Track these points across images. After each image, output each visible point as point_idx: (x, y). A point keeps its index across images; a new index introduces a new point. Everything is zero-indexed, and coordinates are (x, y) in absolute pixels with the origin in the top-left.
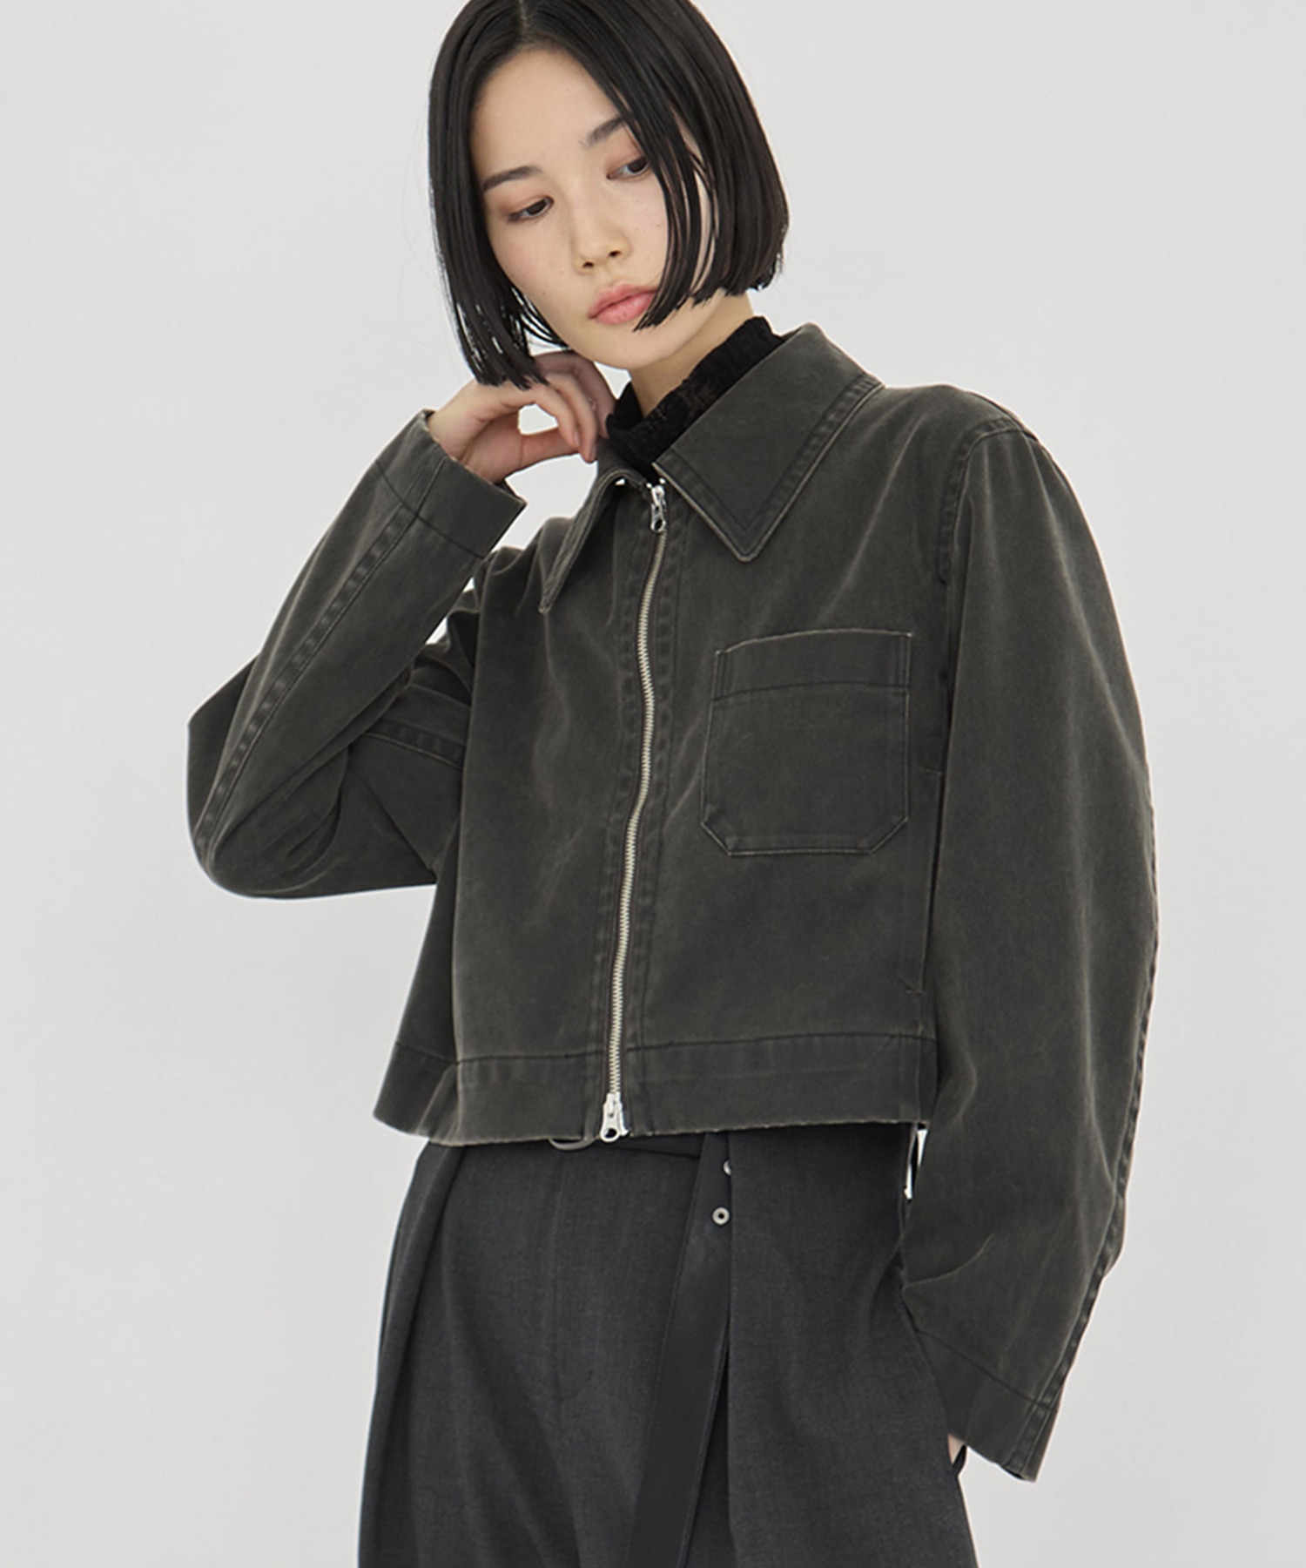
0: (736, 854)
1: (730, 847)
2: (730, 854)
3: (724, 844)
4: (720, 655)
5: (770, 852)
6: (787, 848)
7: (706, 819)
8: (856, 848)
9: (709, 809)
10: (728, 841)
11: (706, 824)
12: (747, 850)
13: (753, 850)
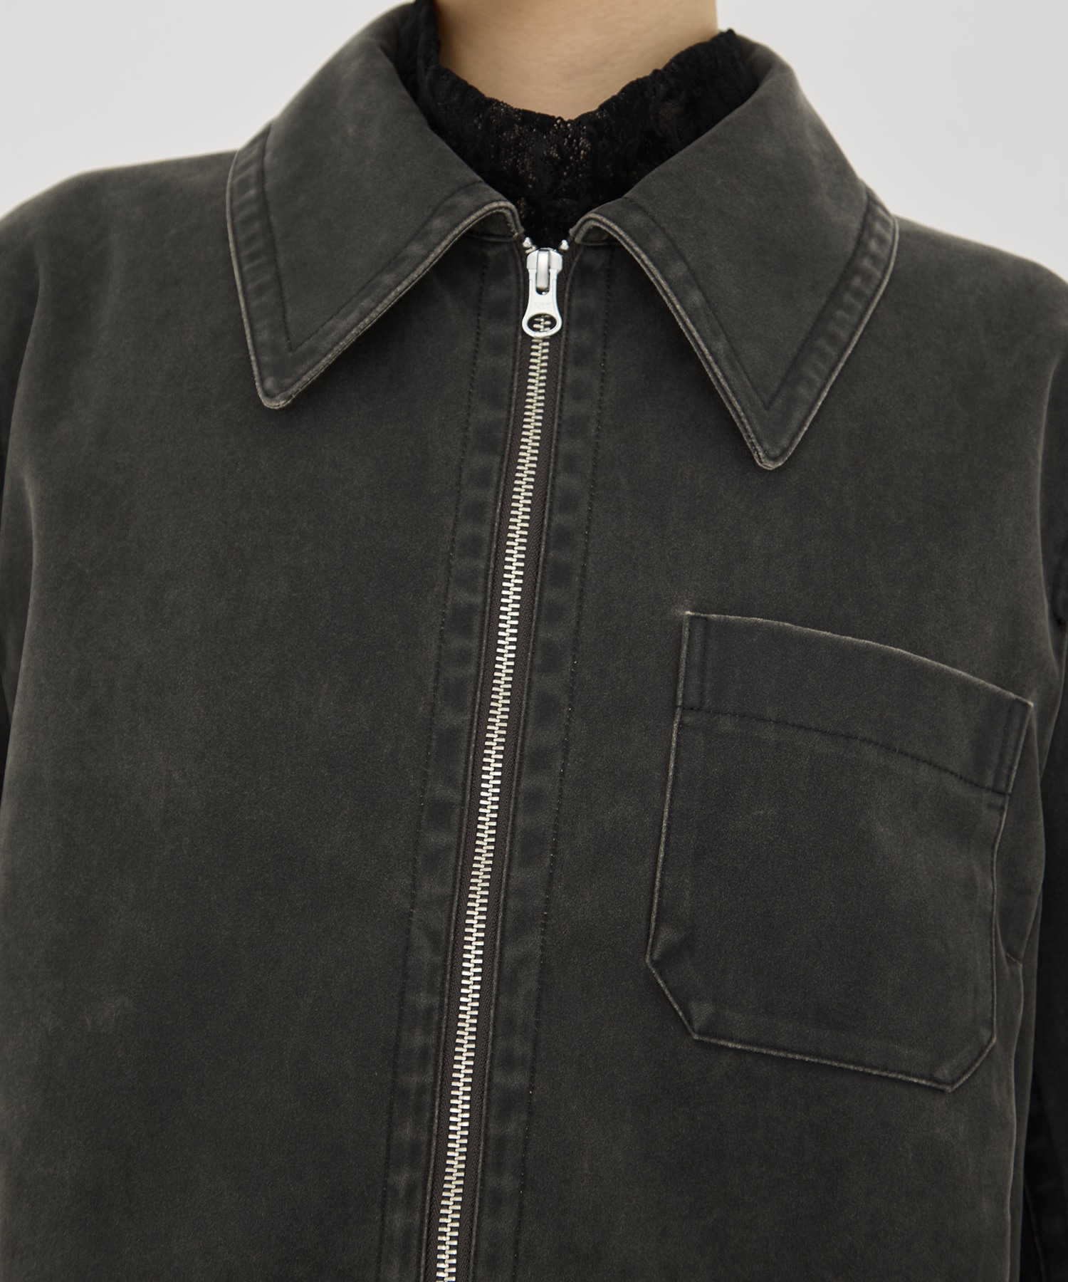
0: (706, 1039)
1: (696, 1026)
2: (696, 1037)
3: (686, 1013)
4: (692, 618)
5: (774, 1053)
6: (809, 1054)
7: (655, 957)
8: (930, 1078)
9: (667, 935)
10: (694, 1008)
11: (656, 964)
12: (731, 1040)
13: (740, 1042)
